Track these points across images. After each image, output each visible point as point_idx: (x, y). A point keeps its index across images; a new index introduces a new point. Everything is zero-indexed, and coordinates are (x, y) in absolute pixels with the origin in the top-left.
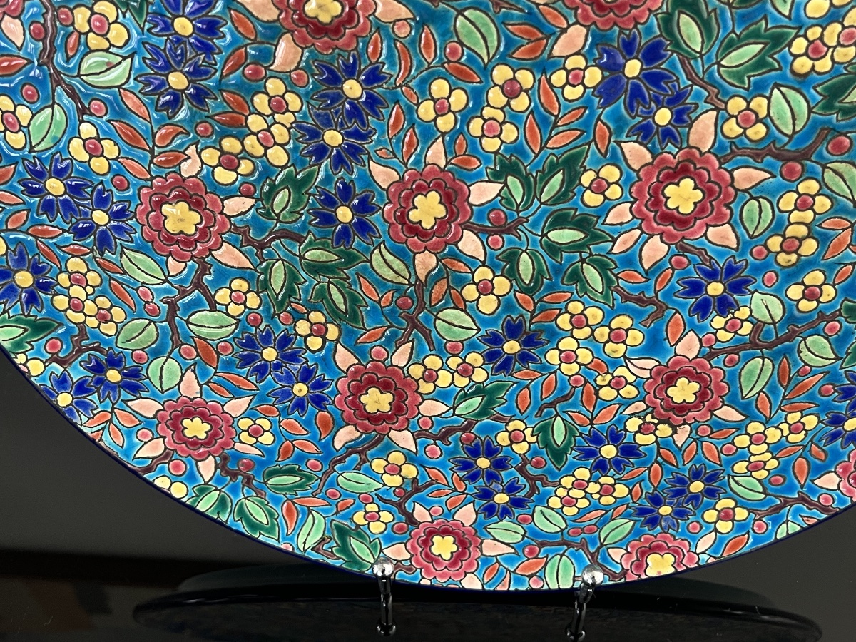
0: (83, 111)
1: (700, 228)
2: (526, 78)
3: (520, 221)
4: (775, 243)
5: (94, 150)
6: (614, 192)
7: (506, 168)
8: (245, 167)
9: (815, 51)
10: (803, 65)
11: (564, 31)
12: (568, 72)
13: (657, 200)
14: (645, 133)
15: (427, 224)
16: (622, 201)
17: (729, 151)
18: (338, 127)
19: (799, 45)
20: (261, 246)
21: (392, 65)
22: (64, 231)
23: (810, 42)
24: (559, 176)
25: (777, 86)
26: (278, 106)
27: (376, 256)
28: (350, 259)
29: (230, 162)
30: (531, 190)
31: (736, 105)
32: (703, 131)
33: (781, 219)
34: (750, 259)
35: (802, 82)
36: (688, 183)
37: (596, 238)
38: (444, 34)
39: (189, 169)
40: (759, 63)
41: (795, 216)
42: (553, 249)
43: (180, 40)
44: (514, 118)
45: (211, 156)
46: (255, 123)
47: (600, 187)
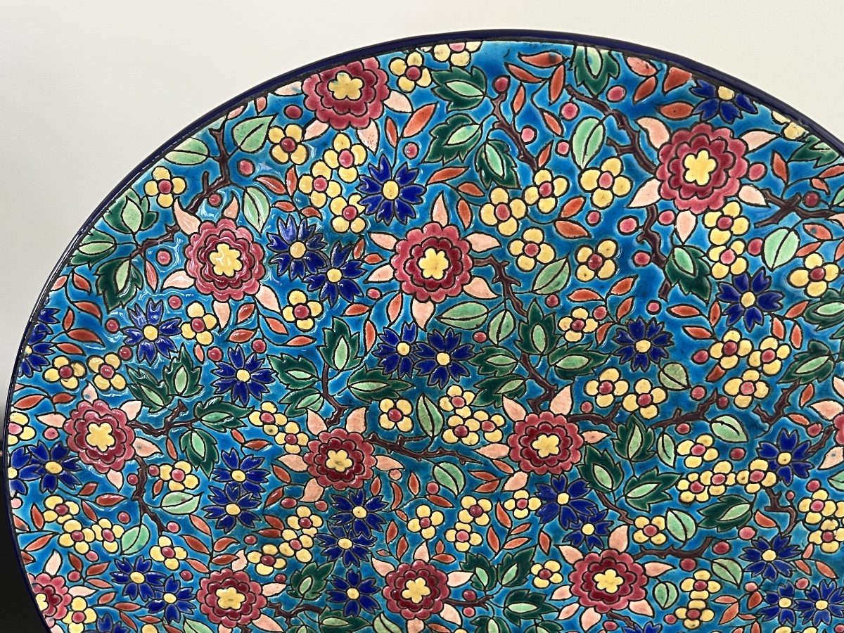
0: (161, 529)
1: (624, 602)
2: (486, 504)
3: (487, 598)
4: (681, 613)
5: (168, 554)
6: (557, 578)
7: (473, 561)
8: (280, 563)
9: (695, 488)
10: (688, 497)
11: (512, 475)
12: (516, 501)
13: (590, 583)
14: (576, 540)
15: (417, 599)
16: (562, 584)
17: (641, 552)
18: (349, 536)
19: (683, 484)
20: (289, 616)
21: (389, 497)
22: (142, 607)
23: (691, 483)
24: (514, 568)
25: (671, 510)
26: (306, 524)
27: (377, 622)
28: (357, 625)
29: (269, 560)
30: (494, 576)
31: (641, 522)
32: (619, 538)
33: (684, 597)
34: (664, 624)
35: (688, 507)
36: (611, 573)
37: (547, 609)
38: (426, 478)
39: (237, 566)
40: (656, 495)
41: (694, 595)
42: (514, 617)
43: (236, 484)
44: (478, 529)
45: (255, 557)
46: (288, 535)
47: (546, 575)
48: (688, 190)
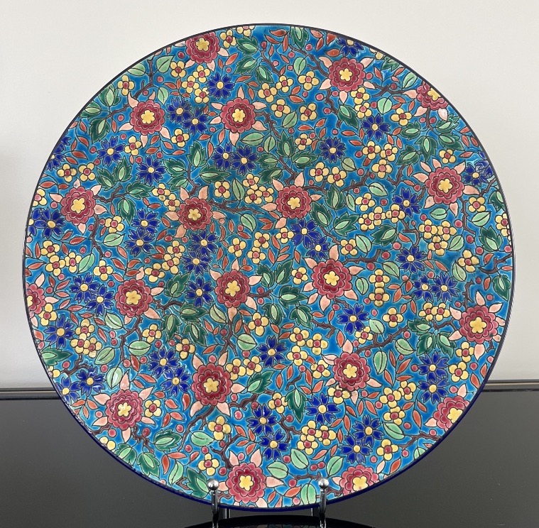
0: (102, 255)
1: (341, 292)
2: (267, 236)
3: (270, 291)
4: (372, 296)
5: (103, 270)
6: (305, 278)
7: (262, 270)
8: (162, 275)
9: (367, 222)
10: (364, 227)
11: (278, 220)
12: (282, 234)
13: (322, 281)
14: (313, 254)
15: (232, 295)
16: (308, 281)
17: (346, 260)
18: (198, 257)
19: (361, 221)
20: (165, 308)
21: (219, 234)
22: (83, 307)
23: (365, 219)
24: (283, 272)
25: (358, 235)
26: (176, 250)
27: (212, 311)
28: (201, 313)
29: (155, 273)
30: (273, 278)
31: (344, 242)
32: (334, 252)
33: (372, 286)
34: (364, 304)
35: (365, 233)
36: (332, 273)
37: (301, 298)
38: (237, 223)
39: (139, 277)
40: (349, 227)
41: (377, 285)
42: (285, 303)
43: (142, 228)
44: (264, 251)
45: (148, 271)
46: (167, 257)
47: (299, 276)
48: (342, 83)
